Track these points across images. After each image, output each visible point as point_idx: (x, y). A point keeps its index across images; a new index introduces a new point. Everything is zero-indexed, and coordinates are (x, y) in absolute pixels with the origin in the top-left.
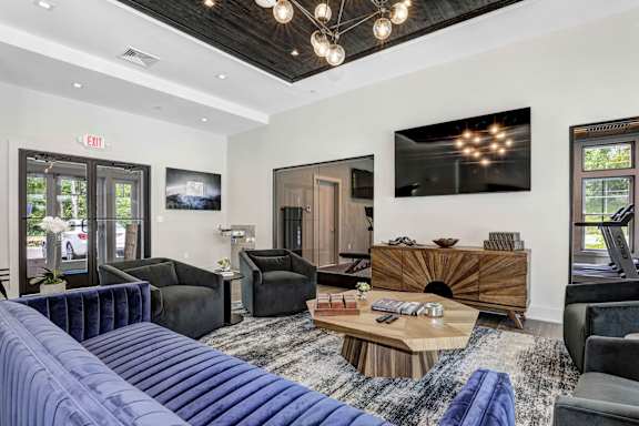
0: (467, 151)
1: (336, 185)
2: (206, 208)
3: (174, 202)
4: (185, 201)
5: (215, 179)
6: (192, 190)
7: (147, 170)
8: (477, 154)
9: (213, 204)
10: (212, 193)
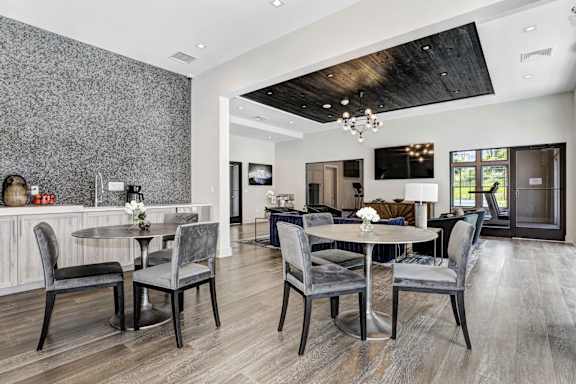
0: (412, 153)
1: (335, 170)
2: (265, 184)
3: (252, 182)
4: (257, 180)
5: (270, 168)
6: (260, 174)
7: (240, 164)
8: (417, 154)
9: (269, 182)
10: (268, 176)
